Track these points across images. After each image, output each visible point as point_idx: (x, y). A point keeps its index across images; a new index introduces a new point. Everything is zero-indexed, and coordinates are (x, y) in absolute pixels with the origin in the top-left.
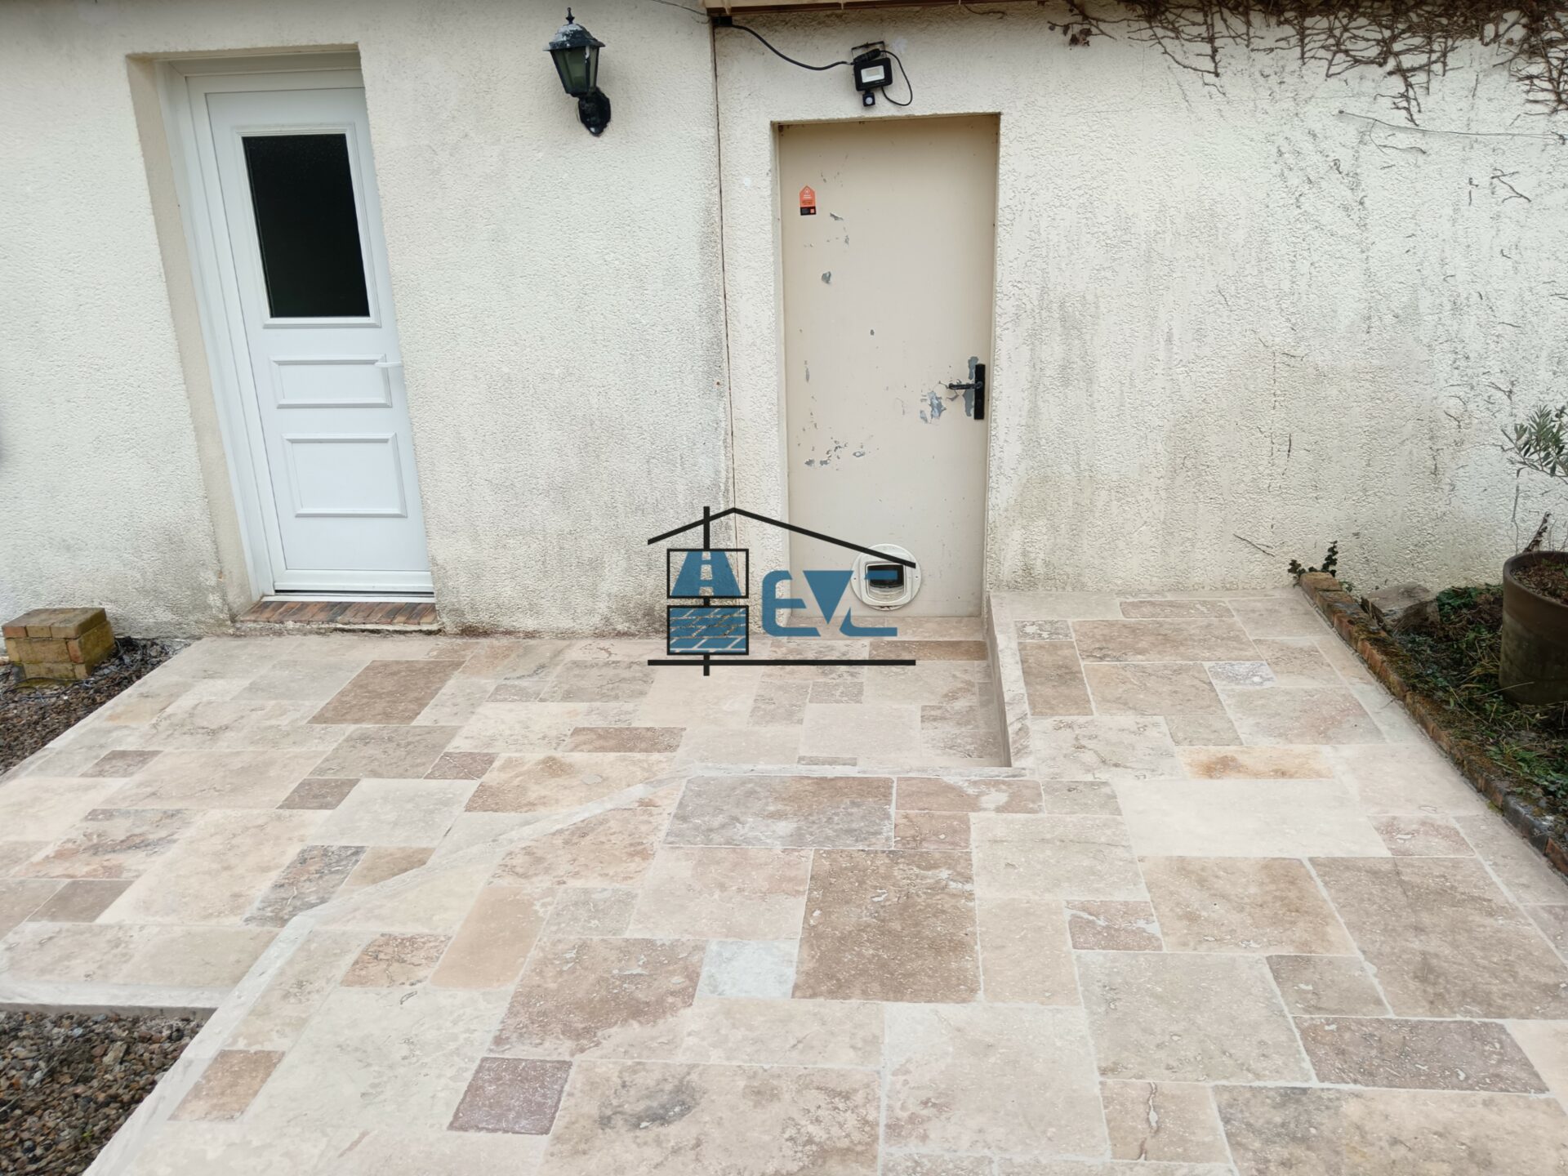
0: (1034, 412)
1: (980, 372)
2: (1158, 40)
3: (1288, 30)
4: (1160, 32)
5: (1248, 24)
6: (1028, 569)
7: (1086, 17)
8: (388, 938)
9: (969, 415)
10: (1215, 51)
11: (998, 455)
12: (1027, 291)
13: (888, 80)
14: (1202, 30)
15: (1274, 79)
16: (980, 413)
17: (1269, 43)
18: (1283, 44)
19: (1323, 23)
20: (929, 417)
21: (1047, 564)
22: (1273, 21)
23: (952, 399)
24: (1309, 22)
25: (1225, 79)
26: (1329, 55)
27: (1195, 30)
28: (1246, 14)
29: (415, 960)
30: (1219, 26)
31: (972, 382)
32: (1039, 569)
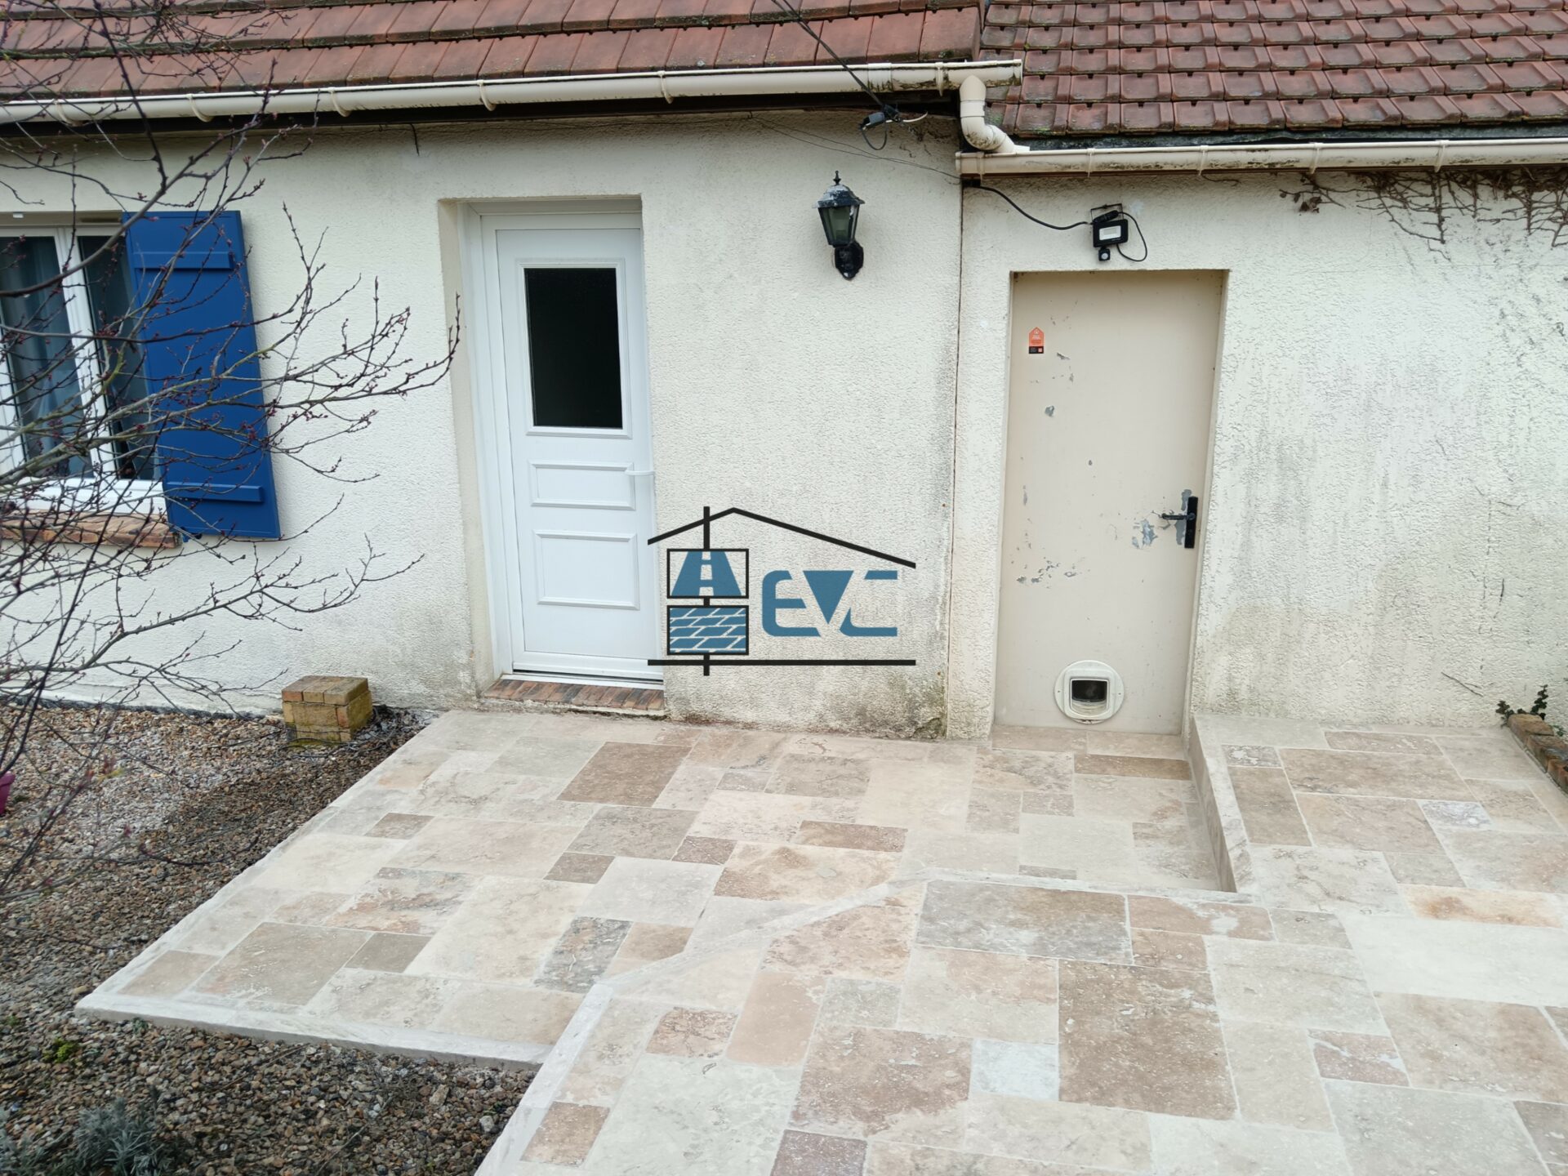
0: (1247, 545)
1: (1193, 504)
2: (1387, 209)
3: (1515, 203)
4: (1388, 202)
5: (1476, 196)
6: (1232, 694)
7: (1316, 187)
8: (682, 1012)
9: (1180, 543)
10: (1441, 220)
11: (1210, 584)
12: (1245, 433)
13: (1124, 238)
14: (1430, 201)
15: (1499, 248)
16: (1190, 542)
17: (1496, 214)
18: (1510, 215)
19: (1550, 197)
20: (1140, 544)
21: (1251, 690)
22: (1501, 194)
23: (1164, 528)
24: (1536, 196)
25: (1449, 247)
26: (1556, 227)
27: (1423, 201)
28: (1473, 187)
29: (708, 1034)
30: (1447, 198)
31: (1184, 513)
32: (1244, 694)
